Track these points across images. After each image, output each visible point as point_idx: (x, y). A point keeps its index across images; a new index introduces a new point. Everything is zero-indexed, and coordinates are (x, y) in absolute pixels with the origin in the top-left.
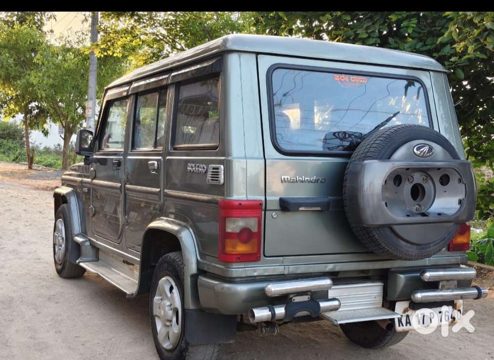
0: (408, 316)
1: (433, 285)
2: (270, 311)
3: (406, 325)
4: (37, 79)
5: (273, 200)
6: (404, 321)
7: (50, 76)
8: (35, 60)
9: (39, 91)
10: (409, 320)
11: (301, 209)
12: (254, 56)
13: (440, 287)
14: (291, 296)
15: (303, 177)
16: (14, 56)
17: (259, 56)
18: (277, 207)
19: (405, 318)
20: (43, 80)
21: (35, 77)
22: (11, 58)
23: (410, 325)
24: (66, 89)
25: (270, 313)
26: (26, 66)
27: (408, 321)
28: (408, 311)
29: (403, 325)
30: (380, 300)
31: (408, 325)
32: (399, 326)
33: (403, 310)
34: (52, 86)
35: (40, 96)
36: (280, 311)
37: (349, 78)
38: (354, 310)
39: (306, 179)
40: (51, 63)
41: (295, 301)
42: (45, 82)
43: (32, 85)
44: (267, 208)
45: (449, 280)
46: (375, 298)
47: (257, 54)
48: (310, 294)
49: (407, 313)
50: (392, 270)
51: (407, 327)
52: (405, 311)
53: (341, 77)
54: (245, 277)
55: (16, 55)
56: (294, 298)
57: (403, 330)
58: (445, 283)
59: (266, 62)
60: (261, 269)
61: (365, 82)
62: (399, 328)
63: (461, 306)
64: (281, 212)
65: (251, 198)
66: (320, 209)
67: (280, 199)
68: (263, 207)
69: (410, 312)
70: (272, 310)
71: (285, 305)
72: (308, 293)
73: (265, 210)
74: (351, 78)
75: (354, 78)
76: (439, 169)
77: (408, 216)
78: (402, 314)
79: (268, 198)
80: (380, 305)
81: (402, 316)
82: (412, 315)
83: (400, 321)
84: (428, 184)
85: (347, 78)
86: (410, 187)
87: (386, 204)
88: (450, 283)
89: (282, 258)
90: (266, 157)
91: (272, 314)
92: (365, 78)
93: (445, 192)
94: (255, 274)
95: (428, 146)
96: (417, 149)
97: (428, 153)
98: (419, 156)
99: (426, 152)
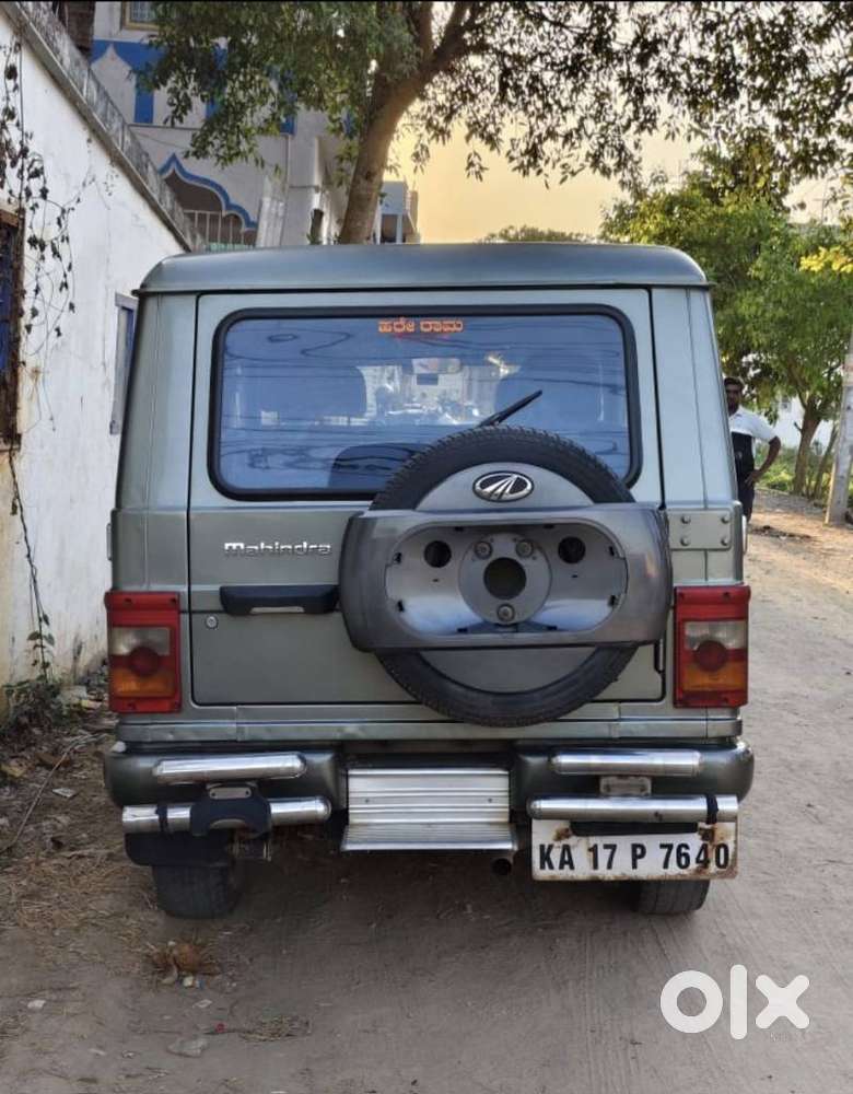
0: (566, 849)
1: (587, 784)
2: (157, 812)
3: (561, 867)
4: (753, 308)
5: (207, 588)
6: (555, 856)
7: (780, 301)
8: (752, 272)
9: (754, 334)
10: (570, 857)
11: (256, 610)
12: (193, 298)
13: (602, 790)
14: (208, 787)
15: (277, 544)
16: (718, 262)
17: (204, 298)
18: (216, 604)
19: (561, 851)
20: (764, 311)
21: (750, 305)
22: (711, 266)
23: (572, 867)
24: (809, 329)
25: (157, 817)
26: (740, 282)
27: (566, 858)
28: (568, 837)
29: (551, 867)
30: (502, 805)
31: (567, 867)
32: (542, 867)
33: (554, 834)
34: (783, 322)
35: (756, 345)
36: (180, 814)
37: (417, 325)
39: (282, 547)
40: (783, 277)
41: (216, 797)
42: (768, 315)
43: (743, 321)
44: (193, 608)
45: (623, 773)
46: (490, 801)
47: (200, 294)
49: (565, 842)
50: (520, 743)
51: (561, 871)
52: (559, 837)
53: (396, 323)
54: (152, 743)
55: (722, 259)
56: (213, 791)
57: (552, 877)
58: (613, 780)
59: (216, 310)
60: (187, 728)
61: (460, 329)
62: (541, 873)
63: (728, 836)
64: (224, 617)
65: (156, 587)
66: (301, 610)
67: (222, 589)
68: (184, 605)
69: (572, 841)
70: (162, 813)
71: (192, 804)
72: (249, 783)
73: (191, 612)
74: (422, 323)
75: (430, 323)
76: (550, 526)
77: (462, 631)
78: (551, 842)
79: (194, 588)
80: (505, 819)
81: (551, 847)
82: (580, 848)
83: (545, 857)
84: (534, 558)
85: (413, 325)
86: (482, 565)
87: (400, 606)
88: (628, 782)
89: (235, 708)
90: (192, 505)
91: (160, 819)
92: (459, 322)
93: (575, 576)
94: (170, 737)
95: (516, 476)
96: (484, 485)
97: (512, 492)
98: (488, 498)
99: (508, 490)
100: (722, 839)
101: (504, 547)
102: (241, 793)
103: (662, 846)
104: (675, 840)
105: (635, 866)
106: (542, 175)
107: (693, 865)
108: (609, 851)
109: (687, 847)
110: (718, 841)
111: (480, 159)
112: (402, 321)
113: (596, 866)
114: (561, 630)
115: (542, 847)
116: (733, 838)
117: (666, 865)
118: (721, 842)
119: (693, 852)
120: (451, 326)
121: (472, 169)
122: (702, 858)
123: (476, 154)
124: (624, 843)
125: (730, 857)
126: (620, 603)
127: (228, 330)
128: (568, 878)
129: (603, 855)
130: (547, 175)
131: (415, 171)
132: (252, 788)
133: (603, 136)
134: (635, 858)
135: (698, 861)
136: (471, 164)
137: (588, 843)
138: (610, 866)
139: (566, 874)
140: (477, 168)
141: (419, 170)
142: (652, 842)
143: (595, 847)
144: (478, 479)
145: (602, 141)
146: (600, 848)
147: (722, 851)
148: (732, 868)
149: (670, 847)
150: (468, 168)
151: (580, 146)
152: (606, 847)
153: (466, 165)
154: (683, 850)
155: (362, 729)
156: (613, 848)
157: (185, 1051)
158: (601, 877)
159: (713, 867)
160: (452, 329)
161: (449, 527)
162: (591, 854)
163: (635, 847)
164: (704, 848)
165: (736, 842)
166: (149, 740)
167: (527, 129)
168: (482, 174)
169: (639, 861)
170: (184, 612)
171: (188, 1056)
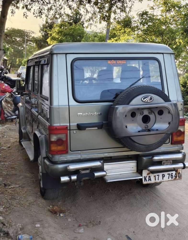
0: (149, 177)
1: (160, 163)
2: (69, 178)
3: (149, 181)
5: (74, 124)
6: (147, 179)
11: (87, 129)
12: (65, 55)
13: (162, 164)
14: (80, 171)
15: (89, 113)
17: (67, 55)
18: (76, 128)
19: (148, 177)
23: (151, 181)
25: (69, 179)
27: (150, 179)
28: (150, 174)
29: (147, 181)
30: (135, 169)
31: (150, 181)
32: (145, 181)
33: (147, 174)
36: (74, 178)
37: (116, 62)
38: (121, 174)
39: (91, 114)
41: (82, 173)
44: (71, 129)
45: (167, 160)
46: (133, 168)
47: (66, 54)
48: (90, 169)
49: (149, 175)
52: (148, 174)
53: (112, 61)
54: (61, 161)
56: (81, 172)
57: (147, 183)
58: (165, 162)
59: (71, 58)
60: (69, 157)
61: (125, 63)
62: (144, 182)
63: (180, 171)
64: (78, 130)
65: (62, 124)
66: (97, 128)
67: (77, 124)
68: (69, 128)
69: (151, 175)
70: (70, 177)
71: (77, 175)
72: (89, 169)
73: (70, 130)
74: (117, 61)
75: (119, 61)
76: (157, 108)
77: (139, 132)
78: (146, 176)
79: (71, 124)
80: (136, 171)
81: (146, 177)
82: (152, 176)
83: (145, 179)
84: (152, 115)
85: (115, 62)
86: (142, 116)
87: (126, 127)
88: (167, 161)
89: (80, 151)
90: (69, 105)
91: (70, 179)
92: (125, 61)
93: (161, 118)
94: (66, 160)
95: (150, 97)
96: (144, 99)
97: (150, 100)
98: (145, 102)
99: (149, 100)
100: (179, 171)
101: (146, 113)
102: (88, 171)
103: (168, 174)
104: (170, 173)
105: (163, 179)
106: (42, 18)
107: (174, 177)
108: (158, 176)
109: (173, 174)
110: (178, 172)
111: (26, 13)
112: (113, 61)
113: (156, 180)
114: (159, 130)
115: (144, 177)
116: (181, 171)
117: (169, 178)
118: (179, 172)
119: (174, 175)
120: (123, 62)
121: (25, 16)
122: (175, 176)
123: (25, 12)
124: (161, 174)
125: (181, 175)
126: (171, 124)
127: (74, 62)
128: (150, 183)
129: (157, 177)
130: (43, 18)
131: (12, 16)
132: (90, 170)
133: (56, 10)
134: (163, 177)
135: (175, 177)
136: (24, 15)
137: (154, 175)
138: (158, 180)
139: (150, 182)
140: (26, 16)
141: (13, 15)
142: (166, 174)
143: (155, 176)
144: (142, 97)
145: (56, 11)
146: (156, 176)
147: (179, 174)
148: (181, 177)
149: (169, 174)
150: (23, 16)
151: (51, 12)
152: (157, 175)
153: (23, 15)
154: (172, 175)
155: (108, 154)
156: (158, 175)
157: (79, 232)
158: (157, 182)
159: (178, 177)
160: (124, 63)
161: (136, 109)
162: (155, 177)
163: (163, 175)
164: (176, 174)
165: (182, 172)
166: (60, 160)
167: (39, 7)
168: (27, 17)
169: (164, 178)
170: (68, 130)
171: (80, 233)
